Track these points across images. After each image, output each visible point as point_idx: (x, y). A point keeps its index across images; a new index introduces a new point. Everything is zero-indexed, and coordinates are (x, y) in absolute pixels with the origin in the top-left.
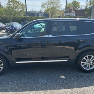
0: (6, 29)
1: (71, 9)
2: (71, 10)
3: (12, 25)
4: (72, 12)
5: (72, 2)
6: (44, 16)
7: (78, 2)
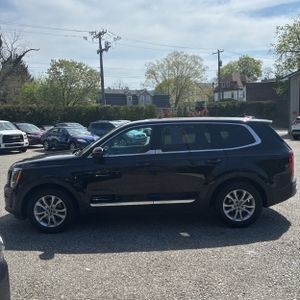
0: (48, 141)
1: (234, 80)
2: (236, 82)
3: (64, 130)
4: (238, 89)
5: (237, 59)
6: (154, 103)
7: (256, 59)
